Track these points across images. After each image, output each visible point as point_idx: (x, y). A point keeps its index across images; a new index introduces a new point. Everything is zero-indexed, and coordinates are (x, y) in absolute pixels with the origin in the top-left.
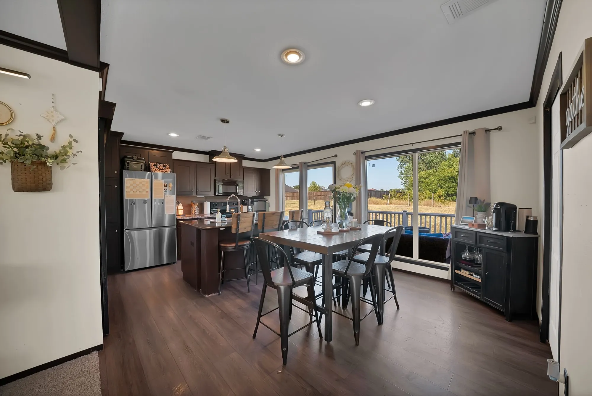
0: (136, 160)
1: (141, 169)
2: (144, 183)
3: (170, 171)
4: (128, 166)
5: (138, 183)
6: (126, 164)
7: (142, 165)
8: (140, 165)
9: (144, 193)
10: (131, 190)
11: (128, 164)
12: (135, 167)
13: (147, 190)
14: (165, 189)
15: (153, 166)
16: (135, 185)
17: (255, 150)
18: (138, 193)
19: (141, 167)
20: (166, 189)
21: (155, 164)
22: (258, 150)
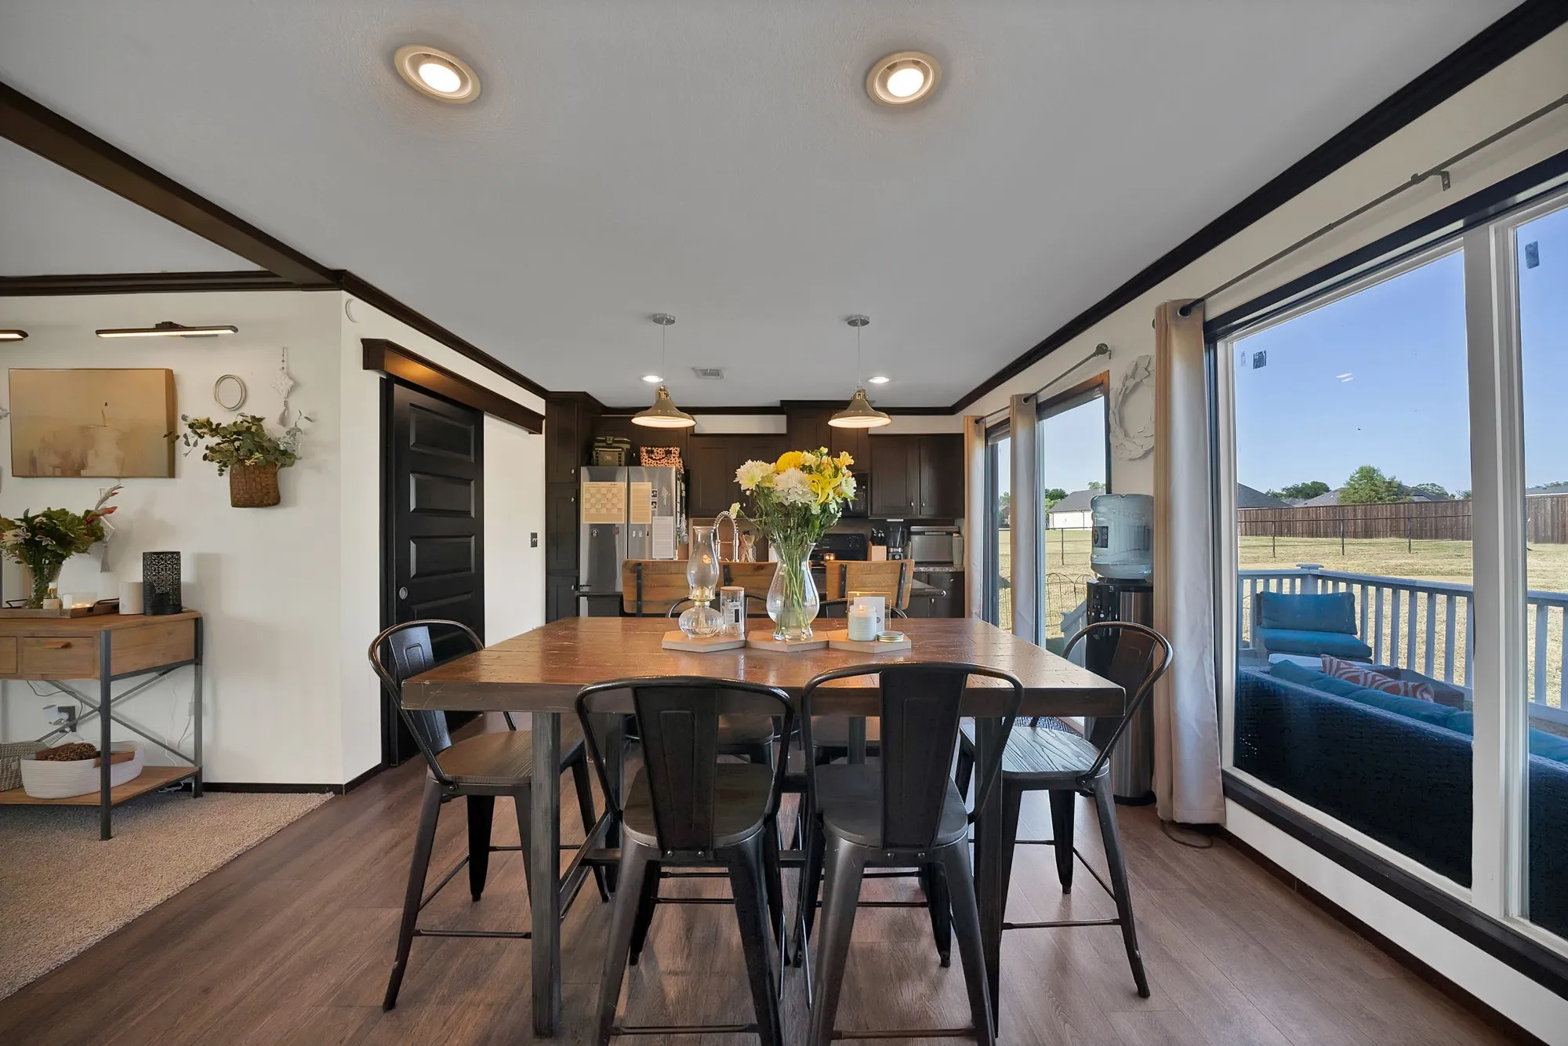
0: (611, 444)
1: (620, 461)
2: (615, 490)
3: (680, 462)
4: (597, 457)
5: (604, 491)
6: (594, 453)
7: (620, 454)
8: (617, 453)
9: (615, 511)
10: (593, 505)
11: (597, 453)
12: (608, 458)
13: (619, 506)
14: (652, 503)
15: (645, 454)
16: (599, 496)
17: (871, 381)
18: (604, 511)
19: (620, 458)
20: (655, 502)
21: (649, 448)
22: (880, 380)
